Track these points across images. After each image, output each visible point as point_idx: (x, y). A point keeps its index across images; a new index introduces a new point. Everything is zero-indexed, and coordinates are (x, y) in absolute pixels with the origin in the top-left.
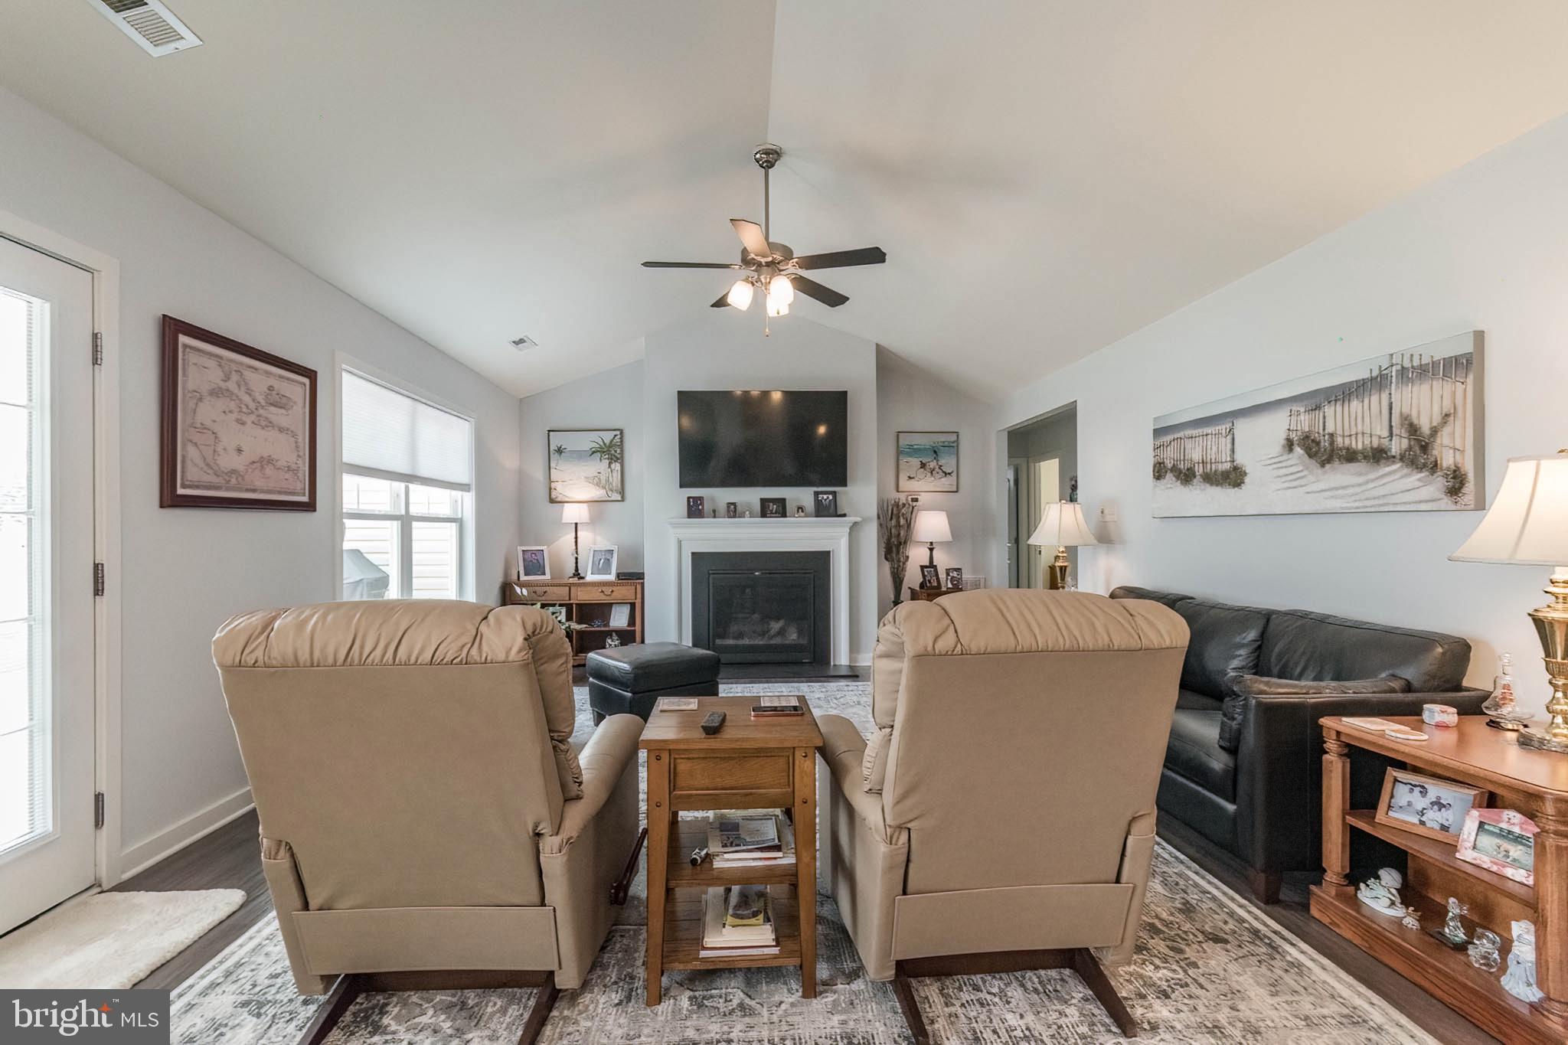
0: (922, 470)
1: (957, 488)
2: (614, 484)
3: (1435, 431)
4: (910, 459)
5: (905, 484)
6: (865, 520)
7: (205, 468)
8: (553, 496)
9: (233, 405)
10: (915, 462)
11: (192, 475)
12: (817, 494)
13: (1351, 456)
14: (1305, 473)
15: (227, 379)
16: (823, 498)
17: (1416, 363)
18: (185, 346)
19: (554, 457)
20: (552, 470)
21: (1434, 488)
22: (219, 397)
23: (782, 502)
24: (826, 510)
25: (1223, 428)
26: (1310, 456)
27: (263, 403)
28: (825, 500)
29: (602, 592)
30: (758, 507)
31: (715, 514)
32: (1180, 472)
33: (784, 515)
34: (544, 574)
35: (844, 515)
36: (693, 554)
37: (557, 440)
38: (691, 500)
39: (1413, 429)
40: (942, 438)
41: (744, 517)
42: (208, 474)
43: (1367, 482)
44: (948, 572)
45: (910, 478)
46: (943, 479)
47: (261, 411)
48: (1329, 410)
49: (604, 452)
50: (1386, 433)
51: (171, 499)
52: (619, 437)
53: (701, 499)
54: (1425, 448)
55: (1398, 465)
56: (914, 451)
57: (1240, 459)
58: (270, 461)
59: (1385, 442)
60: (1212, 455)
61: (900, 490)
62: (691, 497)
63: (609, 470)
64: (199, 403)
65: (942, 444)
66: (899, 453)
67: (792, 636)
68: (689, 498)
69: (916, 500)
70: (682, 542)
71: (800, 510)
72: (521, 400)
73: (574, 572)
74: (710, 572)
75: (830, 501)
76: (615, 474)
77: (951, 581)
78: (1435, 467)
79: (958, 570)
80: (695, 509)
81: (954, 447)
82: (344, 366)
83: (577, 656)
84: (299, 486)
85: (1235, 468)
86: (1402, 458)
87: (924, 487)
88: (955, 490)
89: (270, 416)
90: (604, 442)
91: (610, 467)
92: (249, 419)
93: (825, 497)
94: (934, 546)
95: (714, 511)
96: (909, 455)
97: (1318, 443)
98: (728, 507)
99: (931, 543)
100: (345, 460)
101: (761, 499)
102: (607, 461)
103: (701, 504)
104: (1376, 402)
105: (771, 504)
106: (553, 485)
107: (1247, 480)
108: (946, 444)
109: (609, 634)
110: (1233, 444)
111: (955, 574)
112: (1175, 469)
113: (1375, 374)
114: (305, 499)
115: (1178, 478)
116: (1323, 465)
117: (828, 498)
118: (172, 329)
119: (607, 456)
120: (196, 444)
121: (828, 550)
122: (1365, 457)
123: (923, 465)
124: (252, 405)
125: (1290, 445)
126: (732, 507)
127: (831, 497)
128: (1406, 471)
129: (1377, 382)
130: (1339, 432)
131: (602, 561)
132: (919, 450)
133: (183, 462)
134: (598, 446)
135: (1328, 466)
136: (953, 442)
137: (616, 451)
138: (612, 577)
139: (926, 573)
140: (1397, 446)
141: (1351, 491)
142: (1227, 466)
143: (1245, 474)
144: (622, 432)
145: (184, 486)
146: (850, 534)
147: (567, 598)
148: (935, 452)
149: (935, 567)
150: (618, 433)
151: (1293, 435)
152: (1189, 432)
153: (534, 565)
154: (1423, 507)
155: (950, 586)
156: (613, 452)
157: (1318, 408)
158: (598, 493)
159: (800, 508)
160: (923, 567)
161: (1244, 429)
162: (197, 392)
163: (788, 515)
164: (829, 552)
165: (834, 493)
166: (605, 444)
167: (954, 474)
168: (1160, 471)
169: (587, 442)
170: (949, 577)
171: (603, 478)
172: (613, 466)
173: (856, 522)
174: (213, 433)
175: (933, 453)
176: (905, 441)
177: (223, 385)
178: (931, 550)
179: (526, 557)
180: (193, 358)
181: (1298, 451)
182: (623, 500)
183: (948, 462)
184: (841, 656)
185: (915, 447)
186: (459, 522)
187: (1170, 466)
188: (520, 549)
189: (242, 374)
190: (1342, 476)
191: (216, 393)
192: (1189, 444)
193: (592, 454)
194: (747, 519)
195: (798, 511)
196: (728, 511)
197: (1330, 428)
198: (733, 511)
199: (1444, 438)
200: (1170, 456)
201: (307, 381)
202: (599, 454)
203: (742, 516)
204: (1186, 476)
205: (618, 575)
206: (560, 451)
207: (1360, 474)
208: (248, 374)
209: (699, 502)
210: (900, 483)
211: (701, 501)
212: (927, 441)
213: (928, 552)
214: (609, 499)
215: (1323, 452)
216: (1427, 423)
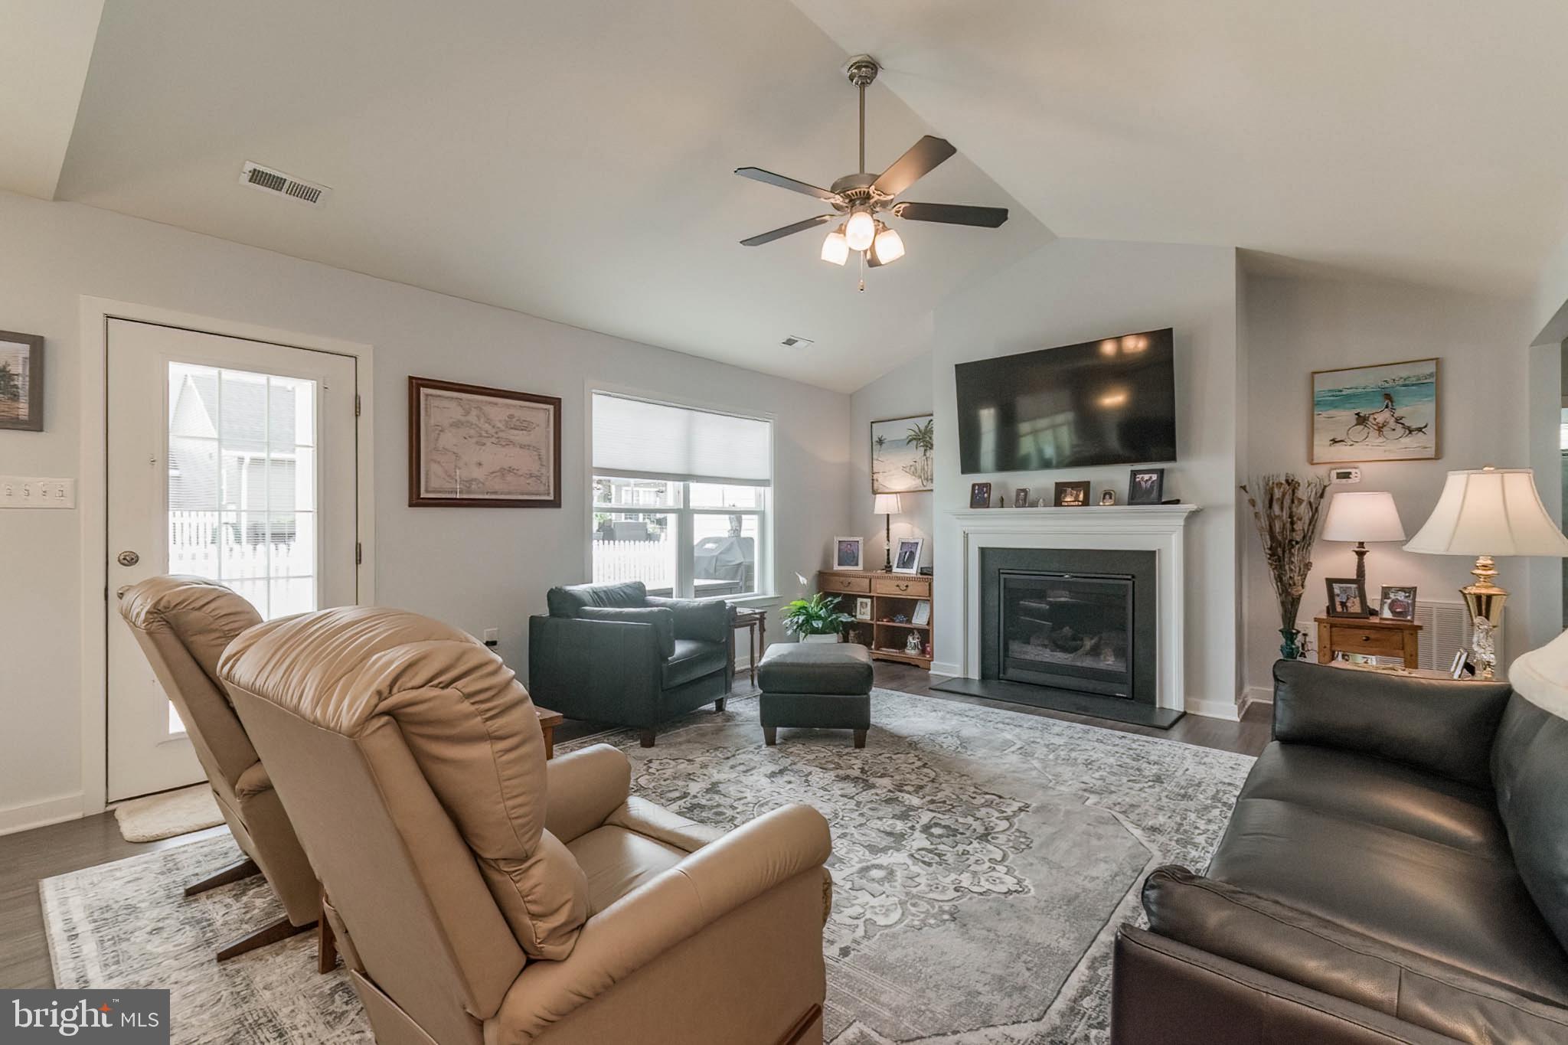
0: (1360, 427)
1: (1437, 452)
2: (929, 473)
4: (1332, 412)
5: (1324, 451)
6: (1219, 508)
7: (447, 479)
8: (875, 488)
9: (472, 432)
10: (1347, 415)
11: (433, 483)
12: (1134, 474)
15: (467, 413)
16: (1142, 478)
18: (427, 395)
19: (876, 447)
20: (875, 462)
22: (459, 427)
23: (1085, 486)
24: (1146, 495)
27: (503, 428)
28: (1147, 481)
29: (898, 586)
30: (1051, 494)
31: (1002, 503)
33: (1086, 502)
34: (857, 565)
35: (1177, 502)
36: (980, 549)
37: (879, 431)
38: (977, 487)
40: (1403, 372)
41: (1037, 506)
42: (450, 482)
44: (1386, 592)
45: (1334, 441)
46: (1402, 440)
47: (501, 434)
49: (919, 440)
51: (417, 500)
52: (930, 422)
53: (988, 486)
56: (1341, 399)
58: (511, 470)
61: (1316, 461)
62: (978, 484)
63: (923, 458)
64: (442, 433)
65: (1401, 382)
66: (1315, 403)
67: (1109, 662)
68: (974, 486)
69: (1344, 476)
70: (970, 535)
71: (1107, 497)
72: (851, 396)
73: (886, 564)
74: (1001, 571)
75: (1153, 482)
76: (927, 462)
77: (1391, 608)
79: (1411, 591)
80: (980, 498)
81: (1430, 385)
82: (594, 391)
83: (878, 650)
84: (542, 488)
87: (1363, 455)
89: (512, 438)
90: (919, 428)
91: (925, 455)
92: (488, 442)
93: (1146, 477)
95: (1002, 500)
96: (1333, 405)
98: (1018, 495)
99: (1361, 544)
100: (594, 465)
101: (1056, 483)
102: (922, 449)
103: (986, 492)
105: (1070, 489)
106: (875, 476)
108: (1413, 380)
109: (911, 631)
111: (1401, 596)
114: (551, 498)
117: (1151, 478)
118: (416, 384)
119: (921, 443)
120: (439, 462)
121: (1154, 549)
123: (1361, 420)
124: (492, 431)
126: (1022, 494)
127: (1155, 477)
131: (908, 554)
132: (1354, 395)
133: (427, 474)
134: (913, 433)
136: (1431, 375)
137: (930, 438)
139: (1337, 591)
145: (427, 491)
146: (1185, 527)
147: (868, 590)
148: (1388, 397)
149: (1361, 583)
150: (932, 417)
153: (848, 556)
155: (1388, 614)
156: (928, 439)
158: (914, 483)
162: (438, 426)
164: (1154, 552)
166: (920, 431)
167: (1431, 431)
169: (902, 430)
170: (1389, 601)
171: (919, 468)
172: (928, 454)
173: (1197, 512)
174: (454, 453)
175: (1381, 398)
176: (1324, 385)
177: (463, 419)
178: (1361, 554)
179: (842, 547)
180: (435, 402)
183: (1418, 410)
184: (1172, 696)
185: (1346, 392)
186: (762, 515)
188: (837, 539)
189: (481, 409)
191: (457, 425)
193: (910, 441)
194: (1040, 509)
195: (1104, 498)
196: (1017, 500)
198: (1023, 499)
201: (551, 407)
202: (914, 442)
203: (1034, 505)
206: (881, 442)
208: (487, 409)
209: (985, 489)
210: (1317, 450)
211: (987, 487)
212: (1371, 380)
213: (1355, 557)
214: (925, 489)
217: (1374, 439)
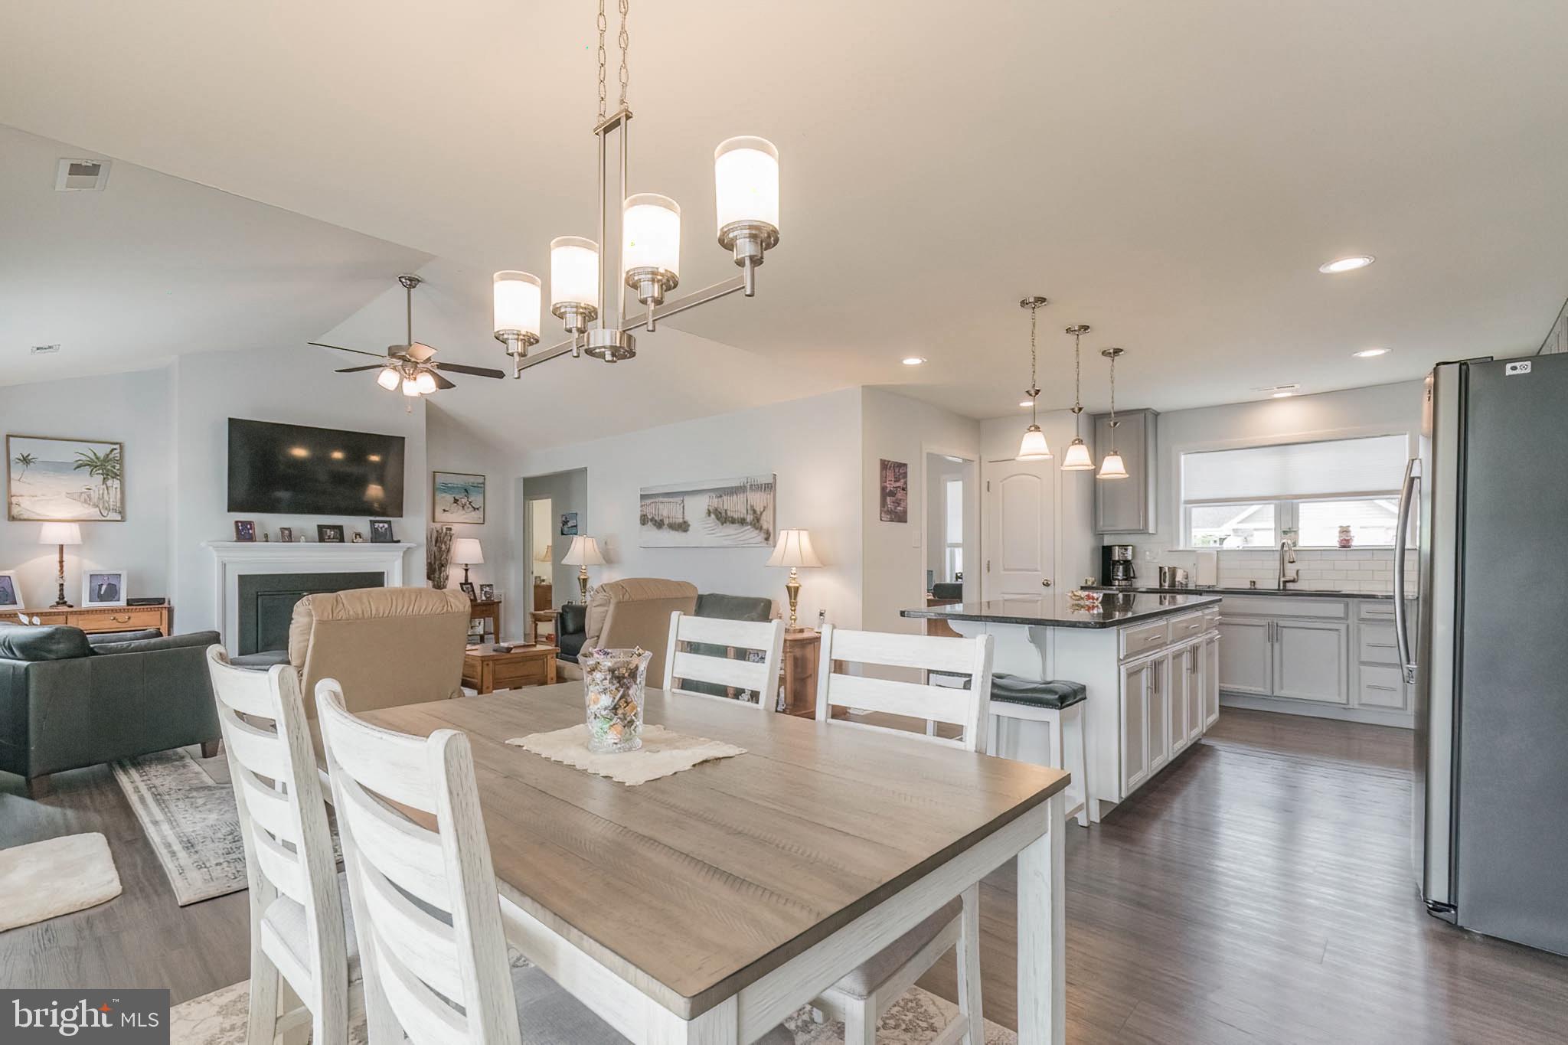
0: (455, 504)
1: (484, 521)
2: (111, 503)
3: (761, 513)
4: (444, 495)
5: (440, 516)
6: (419, 546)
8: (14, 513)
10: (449, 498)
12: (372, 523)
13: (733, 521)
16: (379, 526)
17: (756, 483)
19: (17, 465)
20: (12, 482)
23: (340, 528)
24: (382, 537)
25: (678, 500)
26: (717, 519)
28: (381, 528)
29: (114, 619)
30: (315, 533)
31: (266, 538)
32: (656, 521)
33: (342, 540)
34: (14, 603)
35: (398, 541)
36: (240, 576)
37: (21, 447)
38: (240, 524)
39: (755, 512)
40: (472, 479)
41: (299, 542)
43: (738, 533)
44: (481, 587)
45: (444, 510)
46: (472, 513)
48: (725, 498)
49: (96, 467)
50: (745, 512)
52: (118, 451)
53: (250, 523)
54: (758, 520)
55: (749, 527)
56: (447, 489)
57: (686, 518)
59: (745, 516)
60: (673, 514)
61: (436, 520)
62: (241, 522)
63: (104, 486)
65: (471, 484)
66: (435, 490)
68: (237, 522)
69: (450, 529)
70: (228, 566)
71: (358, 536)
73: (58, 599)
74: (260, 593)
75: (386, 529)
76: (112, 492)
77: (484, 595)
78: (761, 529)
79: (490, 586)
80: (244, 533)
81: (481, 487)
85: (685, 522)
86: (751, 524)
87: (456, 519)
88: (482, 522)
91: (103, 484)
93: (381, 525)
94: (469, 566)
95: (266, 536)
96: (444, 491)
97: (720, 513)
98: (282, 533)
99: (466, 565)
101: (319, 526)
102: (101, 477)
103: (251, 529)
104: (742, 497)
105: (328, 531)
106: (15, 500)
107: (690, 528)
108: (475, 485)
110: (684, 509)
111: (488, 589)
112: (652, 520)
113: (742, 484)
115: (655, 525)
117: (383, 526)
119: (101, 471)
121: (382, 571)
122: (738, 522)
123: (456, 501)
125: (709, 513)
126: (287, 532)
127: (386, 526)
128: (752, 529)
129: (743, 488)
130: (729, 509)
132: (453, 487)
134: (86, 459)
135: (725, 525)
136: (481, 483)
137: (114, 467)
138: (123, 603)
140: (749, 518)
142: (681, 521)
143: (689, 525)
144: (121, 448)
146: (403, 557)
148: (466, 491)
149: (471, 584)
150: (117, 446)
151: (711, 509)
152: (661, 499)
155: (484, 598)
156: (110, 468)
157: (721, 496)
158: (88, 512)
159: (358, 535)
160: (461, 584)
161: (690, 502)
163: (345, 540)
164: (383, 573)
165: (389, 523)
166: (97, 458)
167: (482, 510)
168: (644, 520)
170: (483, 592)
171: (95, 496)
172: (109, 482)
173: (409, 548)
175: (464, 491)
176: (440, 479)
178: (466, 570)
181: (713, 516)
182: (123, 520)
183: (476, 499)
185: (449, 485)
187: (650, 517)
190: (731, 530)
192: (661, 506)
193: (79, 466)
194: (302, 544)
195: (356, 537)
196: (282, 536)
197: (725, 507)
198: (287, 535)
199: (764, 517)
200: (650, 512)
202: (89, 469)
203: (297, 540)
204: (659, 524)
205: (130, 602)
206: (26, 460)
209: (249, 526)
210: (437, 514)
211: (251, 525)
212: (459, 481)
213: (464, 572)
214: (104, 519)
215: (723, 518)
216: (758, 509)
217: (461, 512)
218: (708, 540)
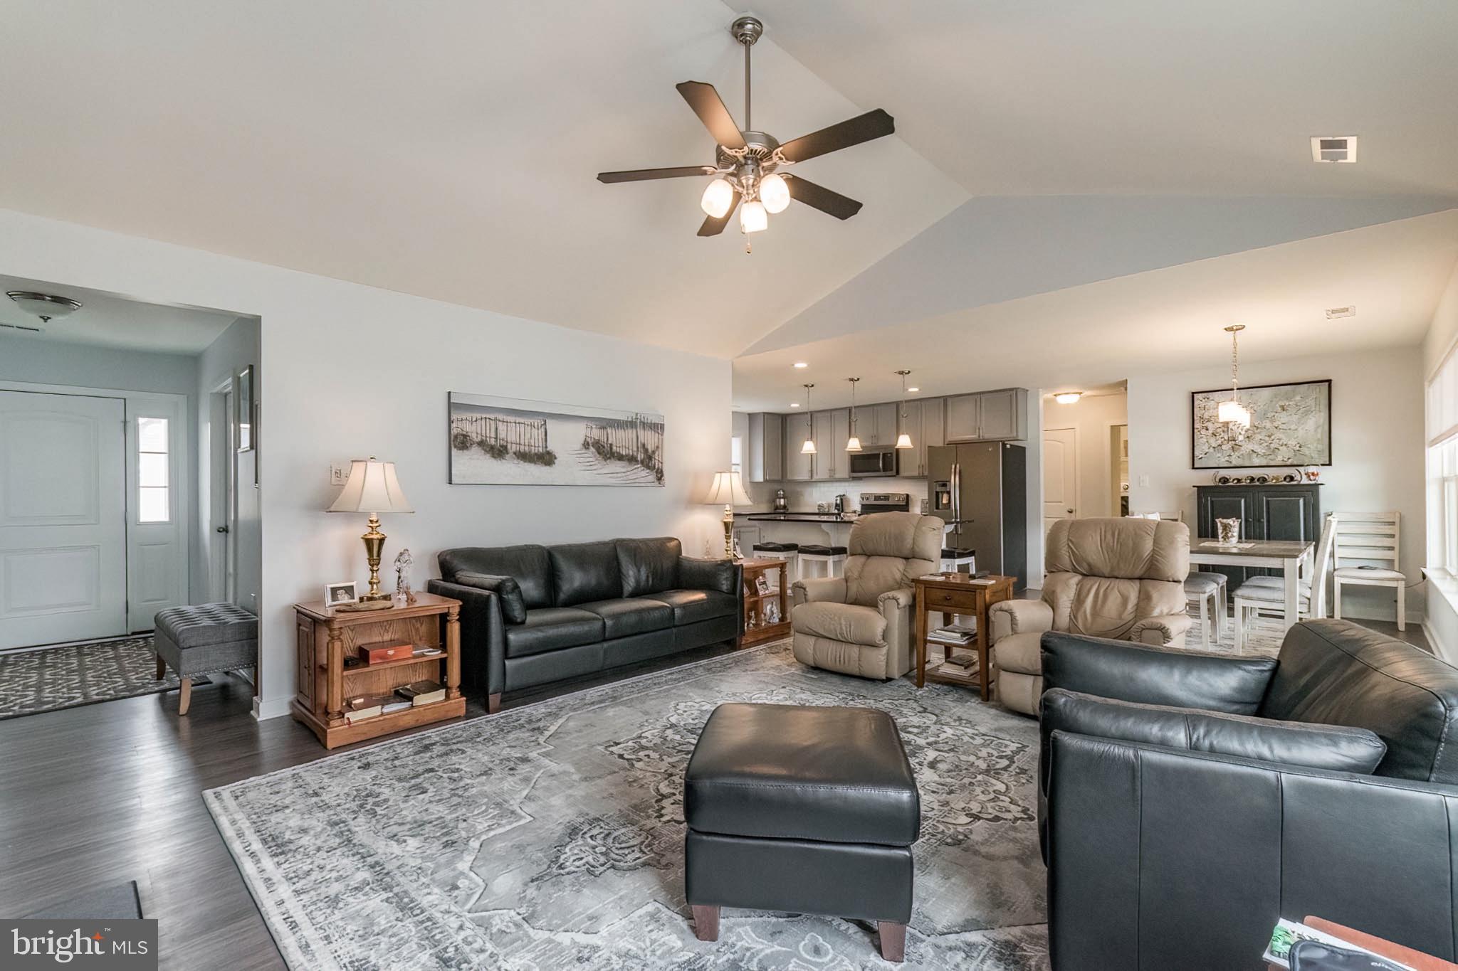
3: (653, 452)
13: (621, 458)
14: (596, 462)
17: (647, 421)
21: (652, 477)
25: (537, 422)
26: (599, 453)
32: (491, 446)
39: (646, 450)
43: (626, 471)
48: (609, 430)
50: (635, 449)
54: (650, 458)
55: (640, 465)
57: (551, 447)
59: (635, 453)
60: (524, 440)
78: (653, 468)
85: (549, 453)
86: (642, 462)
97: (604, 447)
104: (631, 434)
107: (556, 461)
110: (546, 435)
112: (481, 444)
113: (630, 419)
115: (486, 451)
116: (605, 460)
122: (626, 459)
125: (586, 445)
128: (643, 468)
129: (631, 424)
130: (614, 444)
135: (608, 461)
140: (640, 456)
141: (619, 475)
142: (540, 450)
143: (556, 458)
151: (589, 440)
152: (500, 417)
154: (649, 485)
157: (604, 428)
161: (554, 427)
168: (458, 442)
181: (592, 449)
187: (475, 440)
190: (616, 467)
192: (501, 427)
197: (610, 441)
199: (656, 456)
200: (476, 431)
204: (497, 452)
207: (623, 467)
215: (606, 452)
216: (650, 448)
218: (583, 477)
